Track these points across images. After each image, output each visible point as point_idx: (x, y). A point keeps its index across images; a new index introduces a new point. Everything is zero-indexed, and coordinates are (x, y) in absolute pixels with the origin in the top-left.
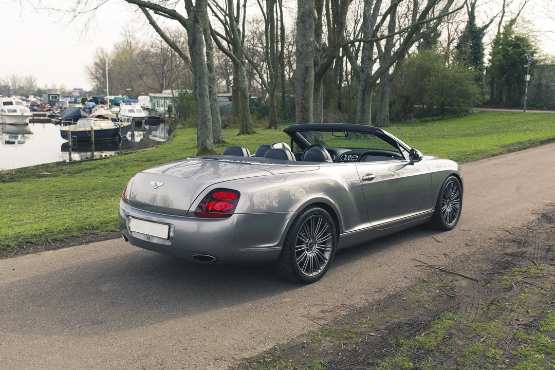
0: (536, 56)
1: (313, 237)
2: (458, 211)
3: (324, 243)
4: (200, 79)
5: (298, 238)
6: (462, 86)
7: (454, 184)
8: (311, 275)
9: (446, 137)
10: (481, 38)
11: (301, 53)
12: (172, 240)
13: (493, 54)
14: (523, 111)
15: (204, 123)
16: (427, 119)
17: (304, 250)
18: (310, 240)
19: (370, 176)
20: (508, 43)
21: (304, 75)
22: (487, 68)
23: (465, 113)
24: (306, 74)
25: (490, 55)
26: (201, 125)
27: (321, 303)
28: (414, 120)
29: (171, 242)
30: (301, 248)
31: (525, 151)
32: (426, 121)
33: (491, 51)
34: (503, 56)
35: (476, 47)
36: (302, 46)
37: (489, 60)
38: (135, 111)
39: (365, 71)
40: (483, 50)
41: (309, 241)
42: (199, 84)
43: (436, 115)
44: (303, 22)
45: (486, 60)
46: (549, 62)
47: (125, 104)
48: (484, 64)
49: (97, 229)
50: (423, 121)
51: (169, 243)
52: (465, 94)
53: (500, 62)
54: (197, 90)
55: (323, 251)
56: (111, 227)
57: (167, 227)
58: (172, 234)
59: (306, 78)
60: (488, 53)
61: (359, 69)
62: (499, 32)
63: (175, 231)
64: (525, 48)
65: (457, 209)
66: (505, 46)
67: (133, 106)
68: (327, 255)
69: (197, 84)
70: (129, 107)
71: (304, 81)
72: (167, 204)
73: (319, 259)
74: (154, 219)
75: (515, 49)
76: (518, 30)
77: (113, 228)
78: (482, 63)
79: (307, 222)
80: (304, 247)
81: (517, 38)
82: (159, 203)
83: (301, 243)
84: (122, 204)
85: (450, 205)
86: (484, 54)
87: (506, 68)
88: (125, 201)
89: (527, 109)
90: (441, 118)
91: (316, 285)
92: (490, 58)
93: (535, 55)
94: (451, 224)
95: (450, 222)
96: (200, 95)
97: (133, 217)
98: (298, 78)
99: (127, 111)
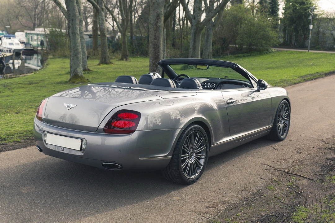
0: (316, 12)
1: (192, 148)
2: (288, 126)
3: (200, 153)
4: (73, 21)
5: (183, 149)
6: (265, 31)
7: (285, 106)
8: (191, 178)
9: (255, 69)
12: (84, 151)
13: (285, 9)
14: (307, 51)
15: (75, 55)
16: (240, 55)
17: (186, 159)
18: (190, 150)
19: (232, 101)
20: (296, 1)
21: (156, 20)
22: (281, 19)
23: (266, 52)
24: (158, 20)
25: (283, 9)
26: (73, 57)
27: (203, 200)
28: (229, 56)
29: (82, 153)
30: (184, 157)
31: (316, 80)
32: (238, 57)
33: (284, 7)
34: (293, 10)
35: (273, 3)
37: (283, 13)
38: (14, 44)
39: (196, 18)
40: (278, 5)
41: (189, 152)
42: (72, 25)
43: (246, 53)
45: (281, 13)
46: (324, 16)
47: (6, 38)
48: (279, 16)
49: (5, 139)
50: (236, 57)
51: (80, 154)
52: (266, 38)
53: (291, 15)
54: (70, 29)
55: (199, 159)
56: (16, 138)
57: (80, 141)
58: (84, 147)
59: (157, 22)
60: (282, 8)
61: (191, 17)
63: (87, 144)
64: (308, 6)
65: (287, 125)
66: (294, 3)
67: (13, 40)
68: (202, 162)
69: (71, 25)
70: (9, 41)
71: (156, 25)
72: (74, 121)
73: (197, 164)
74: (63, 133)
75: (301, 6)
77: (19, 140)
78: (278, 15)
79: (189, 136)
80: (186, 156)
82: (67, 121)
83: (184, 152)
84: (37, 122)
85: (283, 122)
86: (279, 9)
87: (295, 19)
88: (40, 119)
89: (310, 50)
90: (249, 54)
91: (195, 185)
92: (283, 11)
93: (315, 10)
94: (283, 136)
95: (283, 135)
96: (72, 33)
97: (49, 132)
98: (152, 22)
99: (8, 44)
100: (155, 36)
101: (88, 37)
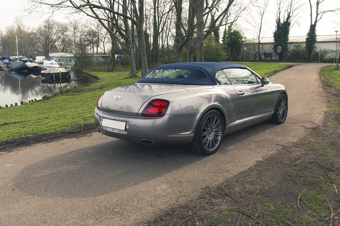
0: (243, 40)
10: (218, 31)
11: (199, 38)
13: (224, 38)
14: (244, 62)
20: (232, 34)
22: (221, 44)
33: (223, 37)
34: (230, 39)
35: (216, 35)
36: (200, 35)
37: (222, 41)
38: (54, 64)
40: (219, 36)
44: (200, 26)
52: (220, 55)
53: (229, 41)
59: (201, 48)
62: (226, 29)
64: (239, 36)
67: (51, 61)
71: (201, 49)
75: (235, 36)
76: (234, 28)
78: (219, 41)
81: (235, 32)
86: (220, 38)
92: (223, 40)
93: (243, 39)
97: (104, 118)
98: (198, 48)
99: (49, 64)
100: (200, 55)
101: (101, 58)
